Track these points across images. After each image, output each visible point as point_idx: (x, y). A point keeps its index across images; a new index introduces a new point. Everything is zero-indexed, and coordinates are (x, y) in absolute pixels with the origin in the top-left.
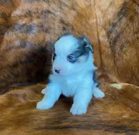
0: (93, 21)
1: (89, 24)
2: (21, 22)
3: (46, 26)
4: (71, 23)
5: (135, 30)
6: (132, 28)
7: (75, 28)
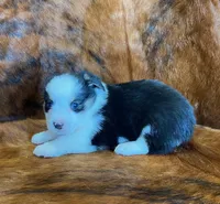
0: (117, 15)
1: (112, 21)
3: (39, 23)
4: (81, 18)
5: (189, 30)
7: (88, 26)
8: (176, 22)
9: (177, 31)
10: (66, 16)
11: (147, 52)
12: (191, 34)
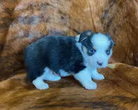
0: (87, 9)
2: (24, 15)
4: (68, 12)
6: (121, 13)
8: (118, 11)
9: (119, 16)
10: (60, 12)
11: (104, 28)
12: (126, 17)
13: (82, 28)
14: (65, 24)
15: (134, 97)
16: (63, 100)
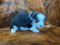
1: (36, 1)
2: (7, 1)
13: (34, 8)
14: (26, 6)
15: (55, 42)
16: (20, 41)
